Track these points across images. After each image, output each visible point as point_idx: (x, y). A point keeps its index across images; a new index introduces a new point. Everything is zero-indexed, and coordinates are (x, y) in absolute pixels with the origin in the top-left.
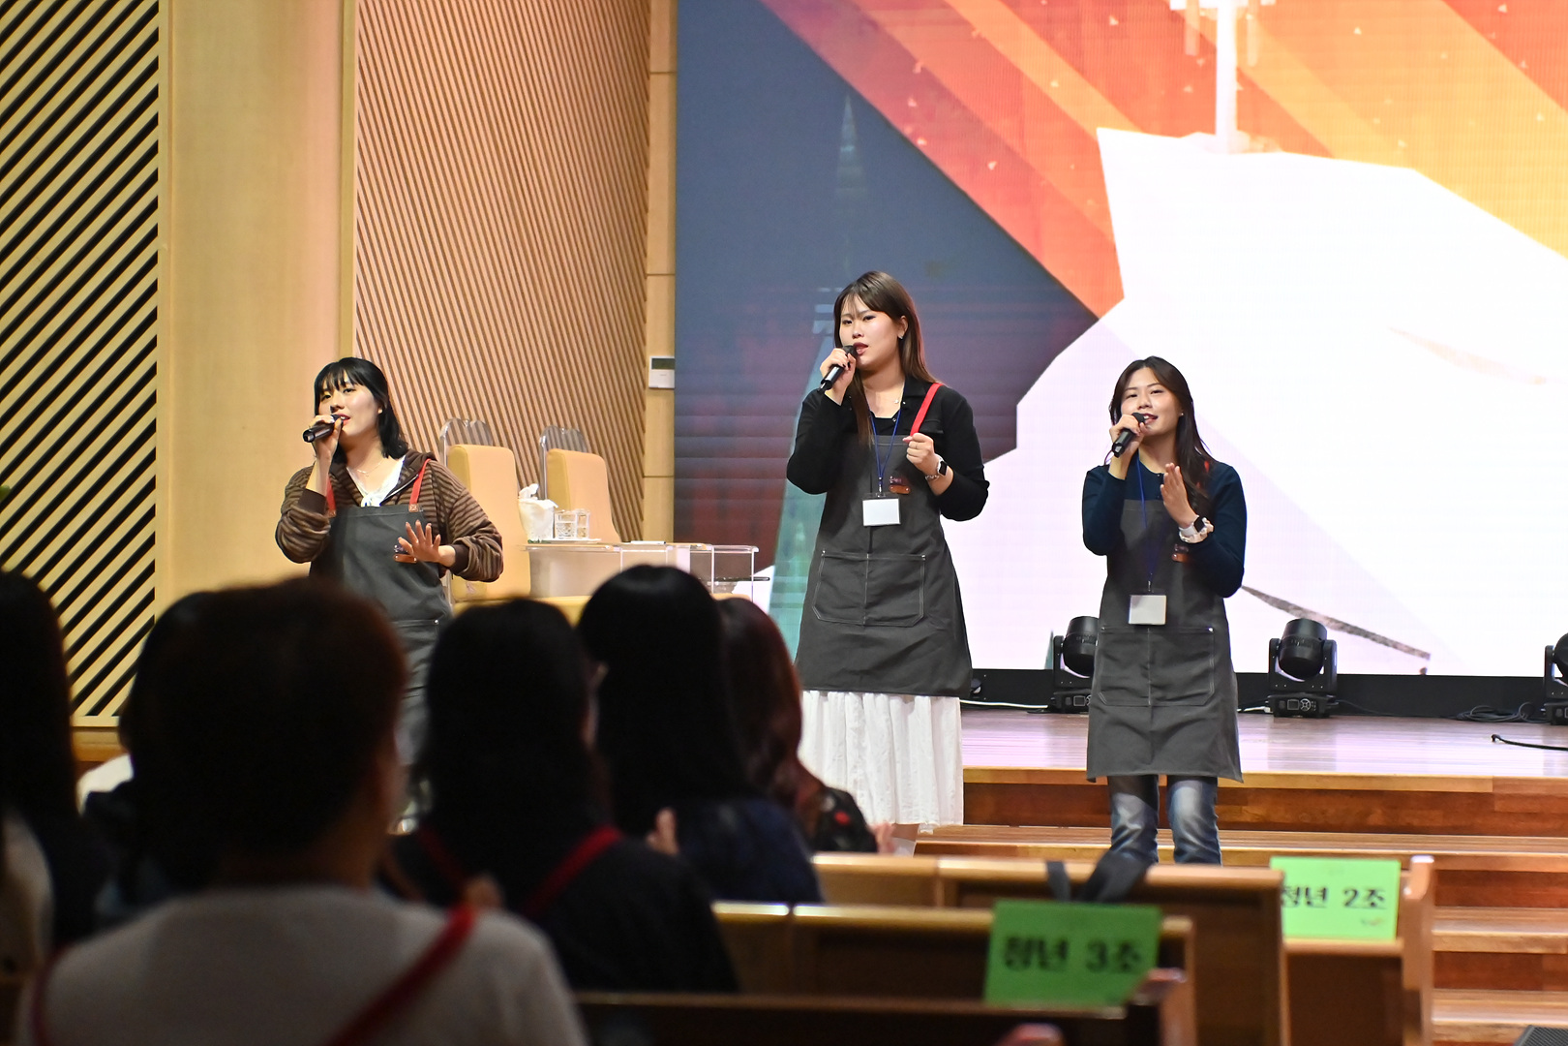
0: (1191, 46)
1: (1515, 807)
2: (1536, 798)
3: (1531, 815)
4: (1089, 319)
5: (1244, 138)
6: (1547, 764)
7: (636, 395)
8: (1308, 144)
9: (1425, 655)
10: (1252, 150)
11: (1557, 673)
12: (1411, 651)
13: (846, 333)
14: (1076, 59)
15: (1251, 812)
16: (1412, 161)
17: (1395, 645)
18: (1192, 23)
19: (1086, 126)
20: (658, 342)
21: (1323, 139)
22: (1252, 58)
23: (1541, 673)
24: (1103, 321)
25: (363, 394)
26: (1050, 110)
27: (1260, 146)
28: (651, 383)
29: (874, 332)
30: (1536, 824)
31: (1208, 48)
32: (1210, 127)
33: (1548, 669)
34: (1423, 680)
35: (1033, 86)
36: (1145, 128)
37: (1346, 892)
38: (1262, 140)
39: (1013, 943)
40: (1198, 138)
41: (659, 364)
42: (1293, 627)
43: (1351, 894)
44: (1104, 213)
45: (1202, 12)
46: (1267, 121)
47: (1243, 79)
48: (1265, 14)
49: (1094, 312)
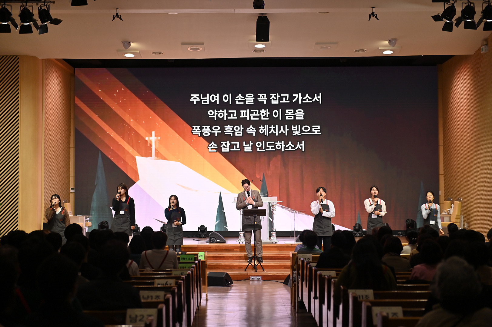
0: (149, 145)
1: (200, 248)
2: (203, 247)
3: (202, 249)
4: (135, 183)
5: (156, 157)
6: (198, 243)
7: (69, 193)
8: (165, 159)
10: (157, 159)
11: (200, 231)
13: (119, 191)
14: (132, 147)
16: (179, 161)
18: (149, 141)
19: (134, 156)
20: (72, 185)
21: (166, 158)
22: (157, 147)
23: (198, 231)
24: (136, 183)
25: (58, 199)
26: (128, 153)
27: (158, 159)
28: (71, 192)
29: (122, 191)
30: (202, 250)
31: (151, 145)
32: (152, 156)
33: (199, 230)
35: (126, 150)
36: (142, 156)
38: (159, 158)
39: (182, 258)
40: (150, 157)
41: (72, 189)
42: (164, 225)
44: (137, 168)
45: (150, 140)
46: (159, 155)
47: (156, 150)
48: (159, 140)
49: (135, 182)
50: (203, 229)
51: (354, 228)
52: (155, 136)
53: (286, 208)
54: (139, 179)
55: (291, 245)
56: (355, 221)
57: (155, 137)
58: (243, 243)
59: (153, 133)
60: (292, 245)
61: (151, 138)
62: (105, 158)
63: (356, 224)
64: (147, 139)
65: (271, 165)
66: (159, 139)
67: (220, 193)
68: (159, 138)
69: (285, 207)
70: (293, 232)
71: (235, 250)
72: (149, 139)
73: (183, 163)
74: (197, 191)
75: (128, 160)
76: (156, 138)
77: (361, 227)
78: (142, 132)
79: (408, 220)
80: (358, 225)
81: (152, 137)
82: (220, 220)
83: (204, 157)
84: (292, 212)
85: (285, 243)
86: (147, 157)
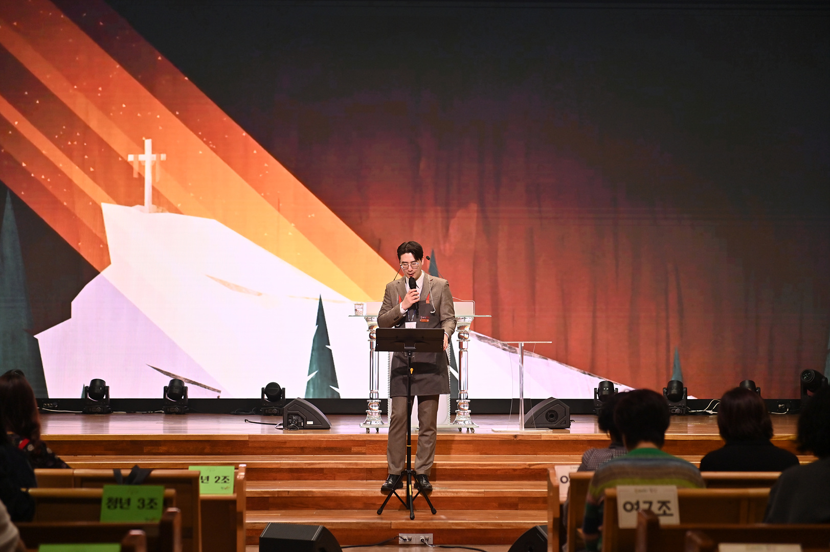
0: (135, 175)
1: (256, 445)
2: (264, 441)
3: (262, 448)
4: (96, 273)
5: (155, 207)
6: (262, 429)
8: (177, 211)
9: (219, 391)
10: (158, 212)
11: (266, 397)
12: (214, 390)
15: (163, 449)
16: (214, 216)
17: (209, 388)
18: (136, 168)
19: (97, 201)
22: (158, 178)
23: (261, 398)
24: (104, 273)
27: (160, 210)
30: (264, 451)
31: (142, 177)
32: (142, 204)
33: (263, 396)
34: (218, 400)
35: (77, 187)
36: (119, 203)
37: (216, 478)
38: (161, 208)
39: (110, 500)
40: (138, 207)
42: (172, 382)
43: (217, 478)
44: (104, 232)
45: (140, 162)
46: (161, 202)
47: (154, 188)
48: (162, 163)
49: (99, 271)
50: (274, 391)
51: (667, 393)
52: (154, 150)
53: (489, 340)
54: (109, 263)
55: (513, 438)
56: (668, 375)
57: (153, 153)
58: (377, 429)
59: (148, 143)
60: (515, 436)
61: (141, 157)
62: (21, 208)
63: (671, 383)
64: (131, 158)
65: (451, 231)
66: (162, 159)
67: (320, 300)
68: (163, 157)
69: (486, 339)
70: (516, 401)
71: (354, 449)
72: (136, 158)
73: (225, 222)
74: (260, 294)
75: (80, 210)
76: (155, 156)
77: (684, 390)
78: (117, 140)
79: (806, 372)
80: (675, 385)
81: (143, 153)
82: (320, 368)
83: (279, 210)
84: (504, 349)
85: (495, 429)
86: (130, 204)
